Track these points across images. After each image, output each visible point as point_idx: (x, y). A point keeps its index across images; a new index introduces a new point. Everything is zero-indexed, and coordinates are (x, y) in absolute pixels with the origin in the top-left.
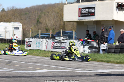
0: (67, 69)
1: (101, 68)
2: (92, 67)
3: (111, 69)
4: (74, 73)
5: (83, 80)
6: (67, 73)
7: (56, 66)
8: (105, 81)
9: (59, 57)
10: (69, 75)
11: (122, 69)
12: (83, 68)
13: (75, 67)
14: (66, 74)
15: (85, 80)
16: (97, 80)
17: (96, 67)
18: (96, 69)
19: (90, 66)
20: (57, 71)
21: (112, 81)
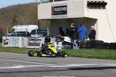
0: (42, 65)
1: (74, 63)
2: (66, 62)
3: (83, 63)
4: (48, 68)
7: (32, 61)
8: (77, 74)
9: (37, 54)
10: (44, 69)
11: (93, 63)
12: (57, 63)
13: (49, 62)
17: (69, 62)
18: (69, 64)
19: (63, 61)
20: (33, 67)
21: (84, 75)
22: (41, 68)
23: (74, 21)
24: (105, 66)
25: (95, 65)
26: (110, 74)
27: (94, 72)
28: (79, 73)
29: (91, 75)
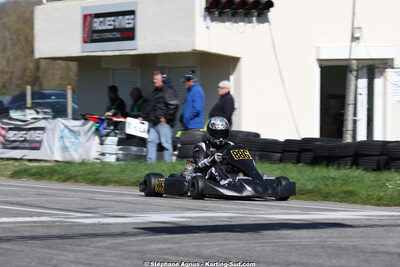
0: (50, 215)
2: (131, 205)
3: (189, 210)
4: (70, 226)
5: (99, 247)
6: (47, 227)
7: (12, 203)
8: (170, 249)
10: (54, 232)
11: (224, 210)
12: (100, 210)
13: (73, 207)
14: (46, 230)
15: (107, 248)
16: (146, 248)
17: (141, 207)
18: (142, 211)
19: (122, 202)
20: (16, 223)
21: (194, 250)
22: (43, 226)
23: (159, 65)
24: (266, 219)
25: (231, 218)
26: (282, 249)
27: (229, 242)
28: (177, 245)
29: (219, 251)
